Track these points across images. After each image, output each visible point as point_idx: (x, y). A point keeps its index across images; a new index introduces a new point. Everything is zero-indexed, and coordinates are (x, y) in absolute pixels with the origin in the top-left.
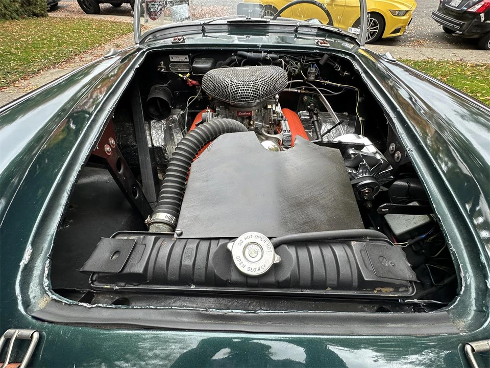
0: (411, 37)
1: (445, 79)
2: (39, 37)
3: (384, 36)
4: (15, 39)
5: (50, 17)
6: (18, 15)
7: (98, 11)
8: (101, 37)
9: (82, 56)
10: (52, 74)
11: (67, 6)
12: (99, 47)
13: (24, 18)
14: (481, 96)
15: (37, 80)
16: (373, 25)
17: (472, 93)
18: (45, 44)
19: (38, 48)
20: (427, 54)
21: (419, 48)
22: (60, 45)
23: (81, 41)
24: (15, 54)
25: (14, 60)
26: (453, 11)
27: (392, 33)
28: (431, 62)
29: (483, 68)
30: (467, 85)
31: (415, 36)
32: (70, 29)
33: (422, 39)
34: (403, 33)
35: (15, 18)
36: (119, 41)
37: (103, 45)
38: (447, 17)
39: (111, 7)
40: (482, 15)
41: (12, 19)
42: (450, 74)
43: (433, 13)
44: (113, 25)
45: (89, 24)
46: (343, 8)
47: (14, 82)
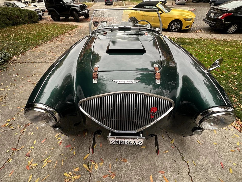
0: (194, 29)
1: (205, 46)
2: (38, 31)
3: (182, 29)
4: (29, 32)
5: (40, 23)
6: (27, 22)
7: (59, 20)
8: (63, 31)
9: (56, 38)
10: (46, 45)
11: (46, 18)
12: (63, 35)
13: (29, 24)
14: (218, 52)
15: (41, 48)
16: (177, 24)
17: (215, 51)
18: (41, 34)
19: (39, 35)
20: (200, 36)
21: (198, 33)
22: (47, 34)
23: (55, 32)
24: (31, 38)
25: (31, 40)
26: (211, 18)
27: (186, 28)
28: (201, 39)
29: (223, 41)
30: (213, 48)
31: (197, 28)
32: (50, 28)
33: (200, 30)
34: (191, 27)
35: (26, 24)
36: (70, 32)
37: (64, 34)
38: (209, 21)
39: (65, 18)
40: (223, 20)
41: (25, 24)
42: (208, 44)
43: (204, 19)
44: (67, 26)
45: (57, 26)
46: (164, 18)
47: (32, 48)
